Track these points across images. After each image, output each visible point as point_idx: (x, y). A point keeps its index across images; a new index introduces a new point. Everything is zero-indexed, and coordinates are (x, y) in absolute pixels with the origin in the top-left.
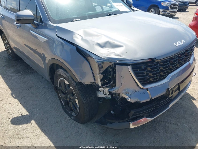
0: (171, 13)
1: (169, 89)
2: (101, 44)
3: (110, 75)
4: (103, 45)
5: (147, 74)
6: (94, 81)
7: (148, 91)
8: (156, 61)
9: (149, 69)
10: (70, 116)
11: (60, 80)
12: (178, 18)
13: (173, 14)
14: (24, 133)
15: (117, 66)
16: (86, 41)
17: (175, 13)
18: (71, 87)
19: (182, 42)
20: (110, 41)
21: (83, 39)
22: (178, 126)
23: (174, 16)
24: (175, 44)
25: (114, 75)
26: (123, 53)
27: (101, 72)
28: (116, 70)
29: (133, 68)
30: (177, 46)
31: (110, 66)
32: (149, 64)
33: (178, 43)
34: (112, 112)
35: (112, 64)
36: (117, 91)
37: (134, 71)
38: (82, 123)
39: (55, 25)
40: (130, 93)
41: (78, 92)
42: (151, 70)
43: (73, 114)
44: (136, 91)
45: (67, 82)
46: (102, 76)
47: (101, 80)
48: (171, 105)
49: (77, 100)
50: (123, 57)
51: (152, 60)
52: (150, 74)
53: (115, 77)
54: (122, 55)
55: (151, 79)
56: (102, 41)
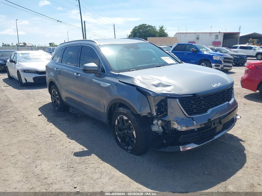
0: (225, 68)
1: (210, 119)
2: (156, 84)
3: (163, 108)
4: (157, 85)
5: (192, 106)
6: (150, 112)
7: (194, 122)
8: (197, 96)
9: (192, 102)
10: (127, 150)
11: (118, 118)
12: (234, 73)
13: (228, 68)
14: (89, 161)
15: (168, 99)
16: (144, 83)
17: (231, 68)
18: (130, 121)
19: (219, 84)
20: (162, 82)
21: (141, 82)
22: (224, 158)
23: (229, 71)
24: (212, 85)
25: (166, 107)
26: (172, 90)
27: (156, 104)
28: (167, 103)
29: (180, 101)
30: (214, 86)
31: (163, 100)
32: (192, 98)
33: (215, 85)
34: (164, 141)
35: (164, 98)
36: (169, 119)
37: (181, 103)
38: (138, 154)
39: (117, 74)
40: (179, 121)
41: (137, 123)
42: (194, 103)
43: (130, 148)
44: (183, 119)
45: (125, 118)
46: (157, 107)
47: (156, 111)
48: (216, 137)
49: (134, 132)
50: (172, 92)
51: (194, 95)
52: (194, 106)
53: (167, 108)
54: (171, 91)
55: (195, 111)
56: (156, 82)
